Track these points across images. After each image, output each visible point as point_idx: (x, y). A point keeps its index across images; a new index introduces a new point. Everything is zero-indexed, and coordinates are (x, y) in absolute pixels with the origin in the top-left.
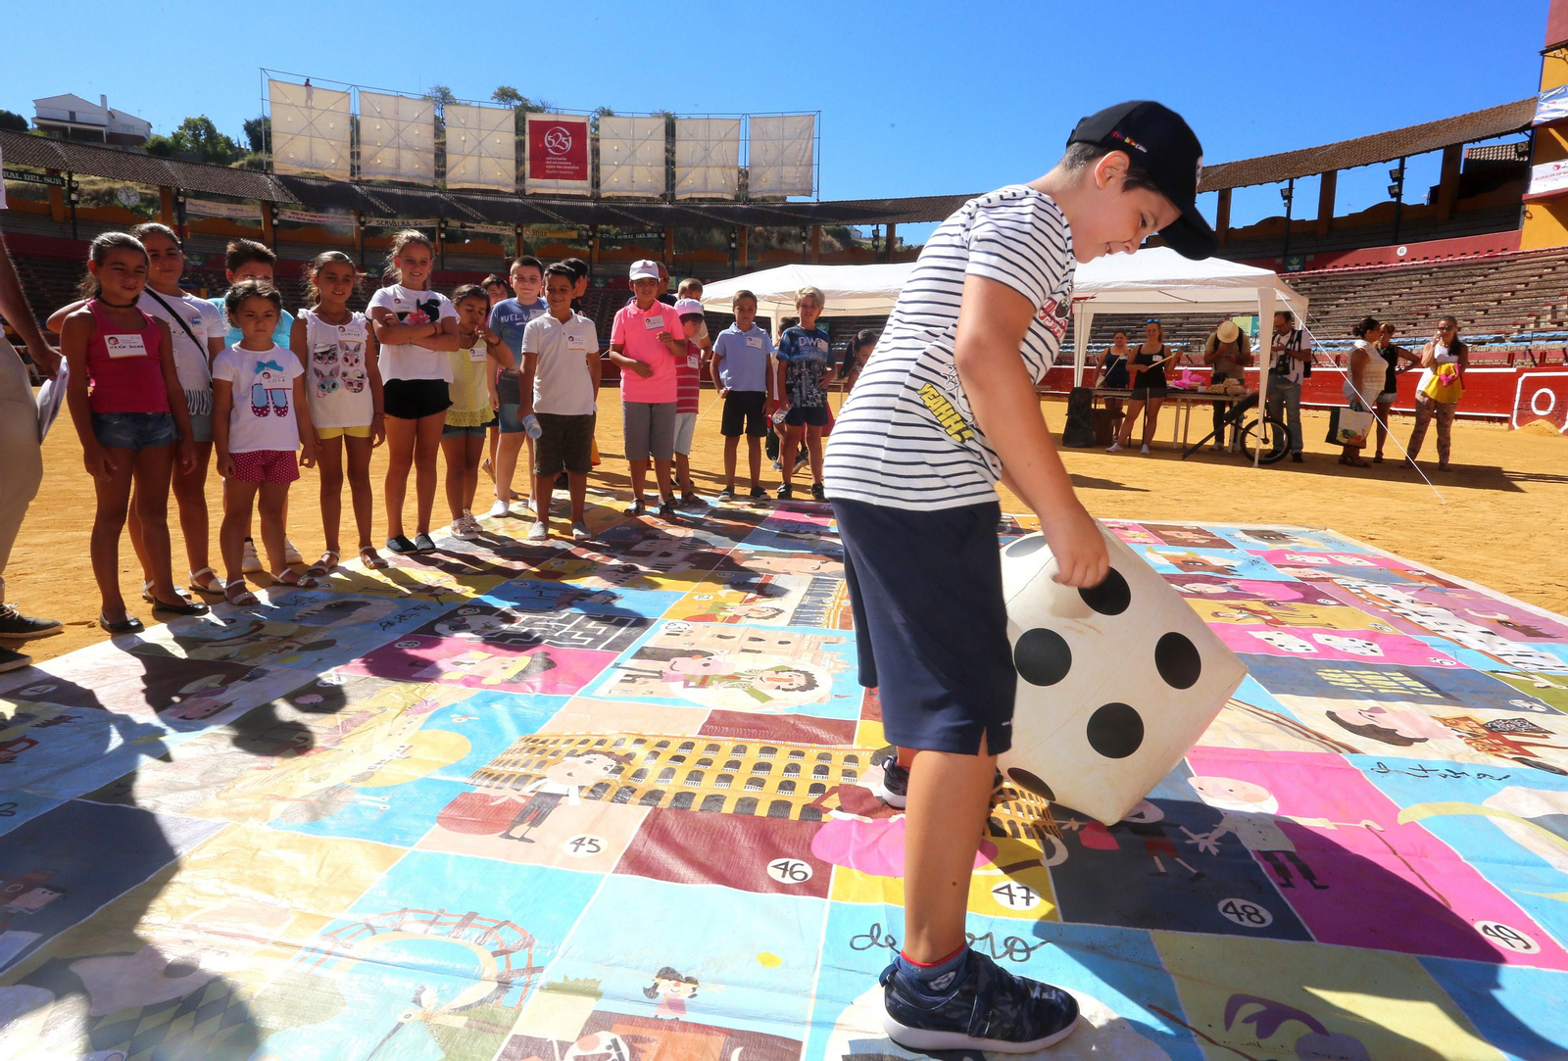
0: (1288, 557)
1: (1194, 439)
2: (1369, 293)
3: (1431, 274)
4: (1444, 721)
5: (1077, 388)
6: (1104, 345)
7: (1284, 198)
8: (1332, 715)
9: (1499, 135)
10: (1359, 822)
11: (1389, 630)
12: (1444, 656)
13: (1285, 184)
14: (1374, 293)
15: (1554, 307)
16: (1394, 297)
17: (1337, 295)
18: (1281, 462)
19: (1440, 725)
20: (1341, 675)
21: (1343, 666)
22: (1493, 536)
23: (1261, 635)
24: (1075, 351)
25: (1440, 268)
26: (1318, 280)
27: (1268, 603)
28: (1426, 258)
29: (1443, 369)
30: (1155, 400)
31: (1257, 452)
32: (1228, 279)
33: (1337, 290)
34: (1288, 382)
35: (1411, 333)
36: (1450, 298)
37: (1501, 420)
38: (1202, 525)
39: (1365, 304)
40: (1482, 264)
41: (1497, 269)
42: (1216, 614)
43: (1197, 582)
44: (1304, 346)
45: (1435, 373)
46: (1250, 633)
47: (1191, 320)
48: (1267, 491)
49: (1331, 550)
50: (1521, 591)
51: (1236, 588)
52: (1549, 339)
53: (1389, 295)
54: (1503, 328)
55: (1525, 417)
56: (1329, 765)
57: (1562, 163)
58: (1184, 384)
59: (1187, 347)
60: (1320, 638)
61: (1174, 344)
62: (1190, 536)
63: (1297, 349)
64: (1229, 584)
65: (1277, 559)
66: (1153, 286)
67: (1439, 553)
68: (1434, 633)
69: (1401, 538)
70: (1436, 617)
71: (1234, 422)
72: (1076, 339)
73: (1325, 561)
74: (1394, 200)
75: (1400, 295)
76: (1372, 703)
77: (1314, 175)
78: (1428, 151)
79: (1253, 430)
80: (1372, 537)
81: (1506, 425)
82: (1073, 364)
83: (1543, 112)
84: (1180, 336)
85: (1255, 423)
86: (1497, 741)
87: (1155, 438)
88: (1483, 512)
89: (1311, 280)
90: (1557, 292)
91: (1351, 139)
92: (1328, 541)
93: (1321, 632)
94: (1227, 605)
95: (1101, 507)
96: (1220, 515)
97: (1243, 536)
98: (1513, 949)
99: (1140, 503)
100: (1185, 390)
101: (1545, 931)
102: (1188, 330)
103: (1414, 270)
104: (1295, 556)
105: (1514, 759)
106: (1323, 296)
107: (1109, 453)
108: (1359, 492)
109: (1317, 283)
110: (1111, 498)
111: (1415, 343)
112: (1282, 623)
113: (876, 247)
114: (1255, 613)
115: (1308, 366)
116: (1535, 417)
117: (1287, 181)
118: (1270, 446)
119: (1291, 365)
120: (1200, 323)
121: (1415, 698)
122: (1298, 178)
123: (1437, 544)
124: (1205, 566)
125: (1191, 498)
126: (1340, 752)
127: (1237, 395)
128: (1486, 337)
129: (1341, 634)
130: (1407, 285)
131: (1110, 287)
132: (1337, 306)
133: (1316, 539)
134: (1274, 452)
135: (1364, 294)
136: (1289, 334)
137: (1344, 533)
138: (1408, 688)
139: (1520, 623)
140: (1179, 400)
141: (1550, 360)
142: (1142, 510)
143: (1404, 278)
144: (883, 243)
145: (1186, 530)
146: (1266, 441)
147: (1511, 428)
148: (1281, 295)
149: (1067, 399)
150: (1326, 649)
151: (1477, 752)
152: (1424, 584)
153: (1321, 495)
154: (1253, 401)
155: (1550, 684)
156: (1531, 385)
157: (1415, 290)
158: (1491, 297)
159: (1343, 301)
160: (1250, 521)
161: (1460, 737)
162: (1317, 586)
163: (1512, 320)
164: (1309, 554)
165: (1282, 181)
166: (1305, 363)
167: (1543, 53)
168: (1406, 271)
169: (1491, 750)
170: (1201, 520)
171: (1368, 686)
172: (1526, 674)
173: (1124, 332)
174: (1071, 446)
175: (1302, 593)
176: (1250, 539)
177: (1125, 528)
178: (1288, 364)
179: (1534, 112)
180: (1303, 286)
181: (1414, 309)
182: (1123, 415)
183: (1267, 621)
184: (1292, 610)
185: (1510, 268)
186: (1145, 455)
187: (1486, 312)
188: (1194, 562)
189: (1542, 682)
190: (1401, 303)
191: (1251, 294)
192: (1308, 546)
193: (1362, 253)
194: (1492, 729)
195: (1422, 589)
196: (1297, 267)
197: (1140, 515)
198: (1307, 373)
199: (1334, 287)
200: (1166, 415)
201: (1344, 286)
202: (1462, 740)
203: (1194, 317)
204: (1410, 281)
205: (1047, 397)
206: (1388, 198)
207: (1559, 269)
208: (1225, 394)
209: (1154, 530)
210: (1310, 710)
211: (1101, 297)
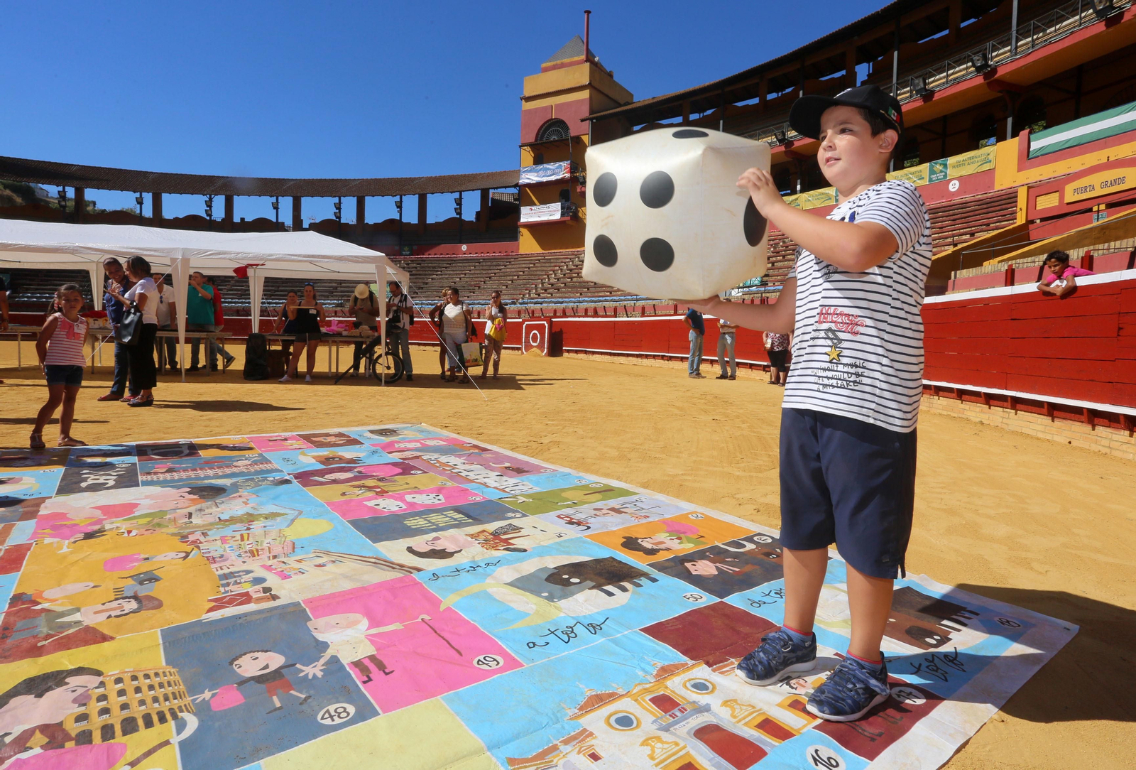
0: (396, 446)
1: (342, 369)
2: (449, 272)
3: (479, 263)
4: (472, 536)
5: (255, 333)
6: (281, 301)
7: (398, 207)
8: (410, 550)
9: (506, 187)
10: (417, 618)
11: (450, 484)
12: (477, 495)
13: (398, 198)
14: (451, 272)
15: (536, 286)
16: (462, 276)
17: (431, 273)
18: (399, 381)
19: (469, 539)
20: (419, 520)
21: (419, 514)
22: (508, 417)
23: (371, 503)
24: (252, 305)
25: (484, 259)
26: (420, 262)
27: (380, 480)
28: (476, 253)
29: (497, 321)
30: (313, 342)
31: (383, 375)
32: (356, 257)
33: (432, 269)
34: (399, 328)
35: (472, 298)
36: (490, 278)
37: (518, 349)
38: (343, 430)
39: (447, 278)
40: (503, 259)
41: (510, 262)
42: (344, 494)
43: (334, 472)
44: (408, 305)
45: (493, 323)
46: (365, 503)
47: (343, 285)
48: (388, 402)
49: (423, 437)
50: (517, 447)
51: (360, 472)
52: (535, 303)
53: (459, 274)
54: (515, 296)
55: (528, 347)
56: (404, 585)
57: (533, 208)
58: (333, 330)
59: (341, 304)
60: (409, 498)
61: (333, 302)
62: (333, 439)
63: (404, 306)
64: (356, 470)
65: (389, 448)
66: (304, 259)
67: (481, 431)
68: (472, 481)
69: (462, 424)
70: (476, 472)
71: (368, 355)
72: (252, 296)
73: (418, 445)
74: (458, 216)
75: (465, 274)
76: (434, 535)
77: (414, 195)
78: (473, 190)
79: (380, 361)
80: (447, 425)
81: (520, 352)
82: (251, 316)
83: (523, 179)
84: (336, 296)
85: (380, 356)
86: (497, 541)
87: (315, 370)
88: (505, 403)
89: (417, 262)
90: (537, 278)
91: (433, 176)
92: (421, 431)
93: (410, 493)
94: (352, 486)
95: (268, 426)
96: (355, 422)
97: (369, 435)
98: (491, 668)
99: (299, 419)
100: (334, 334)
101: (508, 650)
102: (341, 292)
103: (471, 260)
104: (400, 444)
105: (504, 549)
106: (424, 272)
107: (281, 383)
108: (443, 398)
109: (420, 264)
110: (277, 417)
111: (474, 304)
112: (387, 492)
113: (64, 207)
114: (369, 488)
115: (412, 318)
116: (532, 347)
117: (399, 197)
118: (392, 371)
119: (401, 316)
120: (349, 287)
121: (459, 525)
122: (405, 195)
123: (480, 425)
124: (341, 459)
125: (336, 411)
126: (412, 573)
127: (368, 337)
128: (507, 301)
129: (421, 492)
130: (468, 268)
131: (272, 257)
132: (432, 279)
133: (414, 431)
134: (395, 375)
135: (446, 272)
136: (400, 296)
137: (431, 425)
138: (455, 520)
139: (515, 466)
140: (330, 342)
141: (536, 315)
142: (300, 424)
143: (467, 264)
144: (71, 204)
145: (331, 435)
146: (388, 368)
147: (523, 353)
148: (389, 270)
149: (246, 342)
150: (411, 505)
151: (486, 550)
152: (471, 451)
153: (421, 401)
154: (377, 341)
155: (525, 500)
156: (530, 328)
157: (472, 272)
158: (508, 278)
159: (435, 276)
160: (375, 424)
161: (479, 543)
162: (412, 463)
163: (518, 292)
164: (410, 442)
165: (395, 196)
166: (410, 316)
167: (520, 147)
168: (467, 260)
169: (493, 547)
170: (342, 427)
171: (434, 524)
172: (515, 496)
173: (295, 292)
174: (250, 380)
175: (402, 469)
176: (373, 436)
177: (286, 439)
178: (399, 316)
179: (519, 178)
180: (412, 265)
181: (472, 283)
182: (291, 354)
183: (377, 493)
184: (394, 481)
185: (516, 263)
186: (308, 383)
187: (507, 286)
188: (333, 458)
189: (521, 499)
190: (466, 280)
191: (371, 268)
192: (409, 436)
193: (444, 247)
194: (496, 535)
195: (470, 455)
196: (408, 253)
197: (298, 428)
198: (412, 322)
199: (429, 267)
200: (322, 352)
201: (435, 267)
202: (480, 545)
203: (345, 283)
204: (469, 266)
205: (228, 342)
206: (454, 215)
207: (536, 265)
208: (361, 337)
209: (307, 438)
210: (395, 550)
211: (269, 265)
